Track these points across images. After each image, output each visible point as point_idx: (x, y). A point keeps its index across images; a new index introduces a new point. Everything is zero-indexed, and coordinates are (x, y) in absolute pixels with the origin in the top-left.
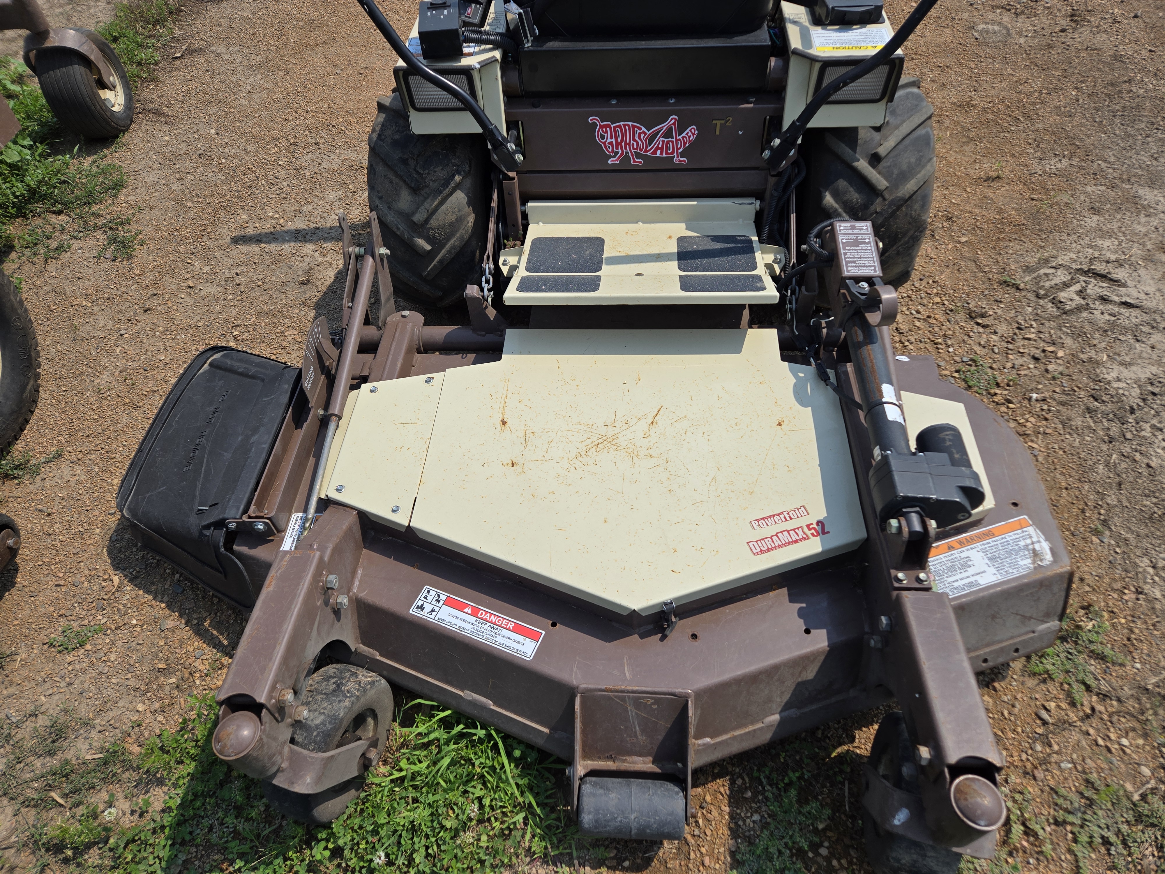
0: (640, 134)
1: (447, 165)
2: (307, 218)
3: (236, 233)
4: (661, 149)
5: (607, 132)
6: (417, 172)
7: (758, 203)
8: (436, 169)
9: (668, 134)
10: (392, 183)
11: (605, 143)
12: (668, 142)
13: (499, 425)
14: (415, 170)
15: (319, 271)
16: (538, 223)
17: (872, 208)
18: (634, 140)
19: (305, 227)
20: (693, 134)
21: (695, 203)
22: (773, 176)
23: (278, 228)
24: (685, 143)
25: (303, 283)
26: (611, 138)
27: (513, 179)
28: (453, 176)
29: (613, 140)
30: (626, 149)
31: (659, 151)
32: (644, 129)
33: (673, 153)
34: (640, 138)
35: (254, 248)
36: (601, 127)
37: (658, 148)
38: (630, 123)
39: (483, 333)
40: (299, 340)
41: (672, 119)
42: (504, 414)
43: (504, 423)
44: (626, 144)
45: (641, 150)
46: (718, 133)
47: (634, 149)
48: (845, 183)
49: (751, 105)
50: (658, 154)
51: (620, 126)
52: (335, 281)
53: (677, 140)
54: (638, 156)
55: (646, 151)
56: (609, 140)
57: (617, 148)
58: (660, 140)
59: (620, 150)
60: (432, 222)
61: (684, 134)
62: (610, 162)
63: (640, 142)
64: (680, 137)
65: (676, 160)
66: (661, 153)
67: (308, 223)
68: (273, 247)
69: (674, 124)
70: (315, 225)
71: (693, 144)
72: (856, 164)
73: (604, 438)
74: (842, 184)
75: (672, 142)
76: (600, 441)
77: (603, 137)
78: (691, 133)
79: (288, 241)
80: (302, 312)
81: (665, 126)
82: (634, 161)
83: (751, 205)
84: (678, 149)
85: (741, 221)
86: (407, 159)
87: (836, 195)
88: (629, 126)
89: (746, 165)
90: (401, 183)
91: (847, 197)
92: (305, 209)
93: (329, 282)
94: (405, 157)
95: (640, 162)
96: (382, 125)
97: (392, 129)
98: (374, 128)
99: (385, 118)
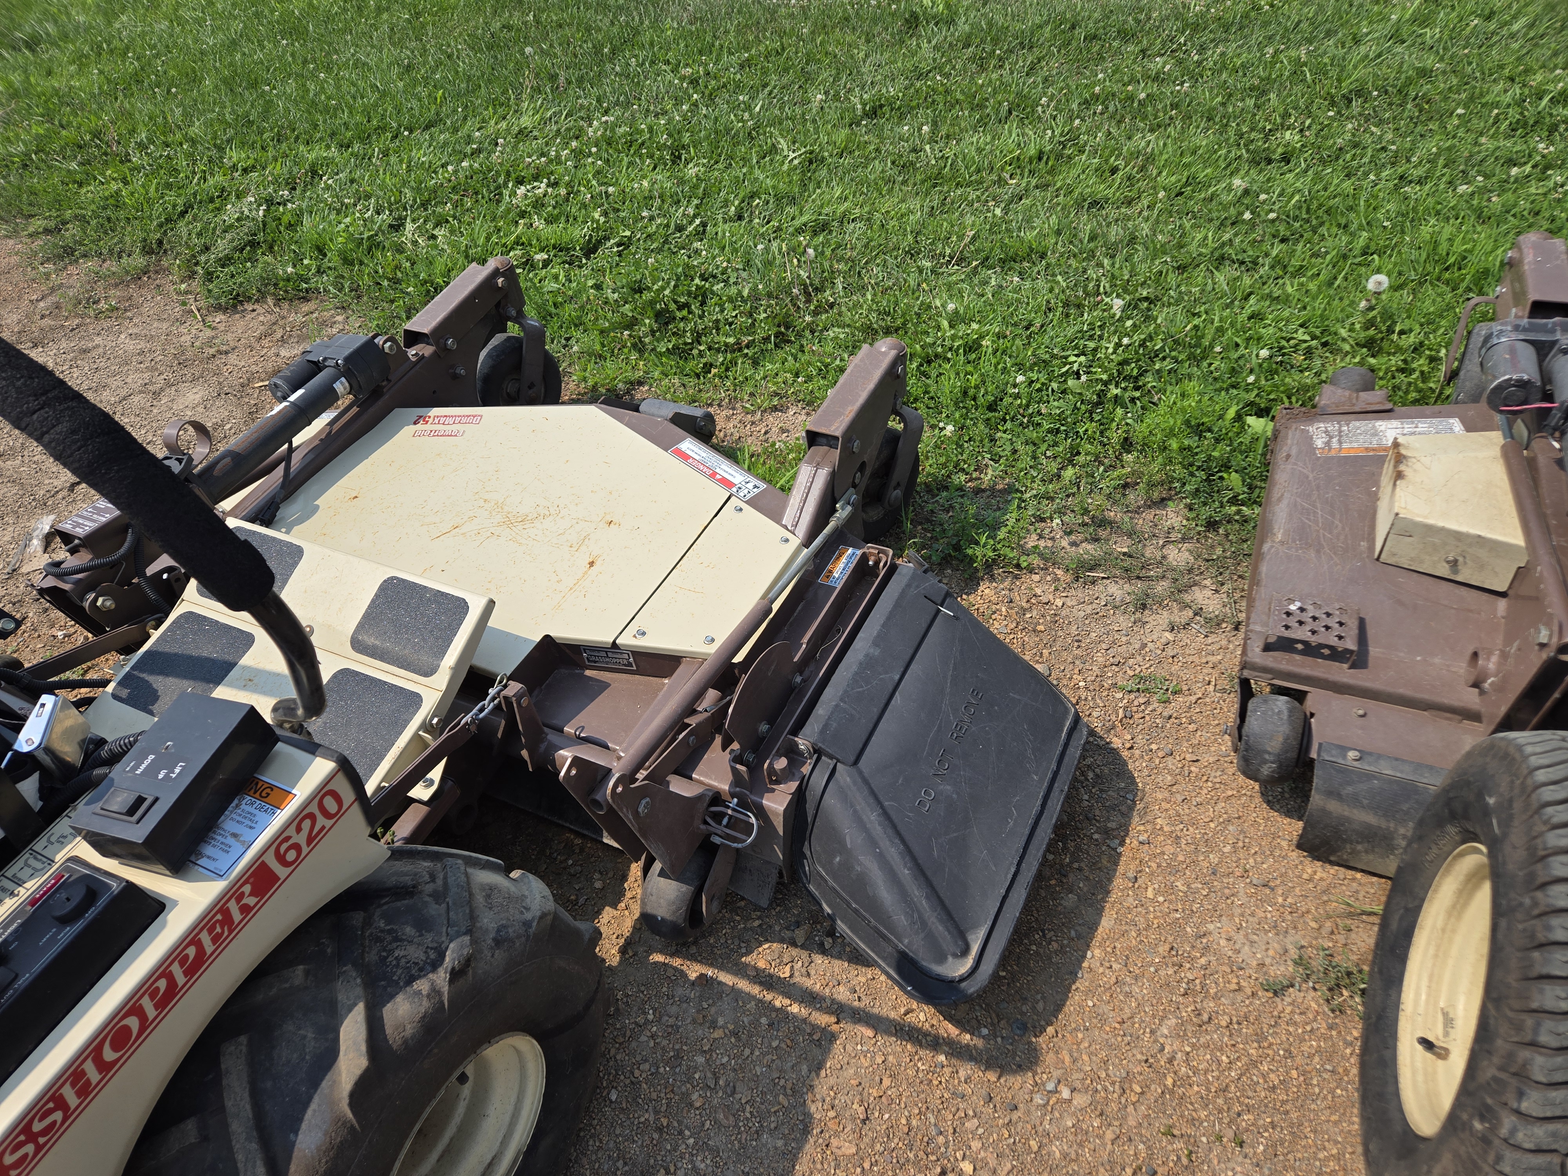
13: (597, 564)
42: (586, 573)
96: (411, 980)
97: (402, 953)
98: (428, 996)
99: (392, 997)
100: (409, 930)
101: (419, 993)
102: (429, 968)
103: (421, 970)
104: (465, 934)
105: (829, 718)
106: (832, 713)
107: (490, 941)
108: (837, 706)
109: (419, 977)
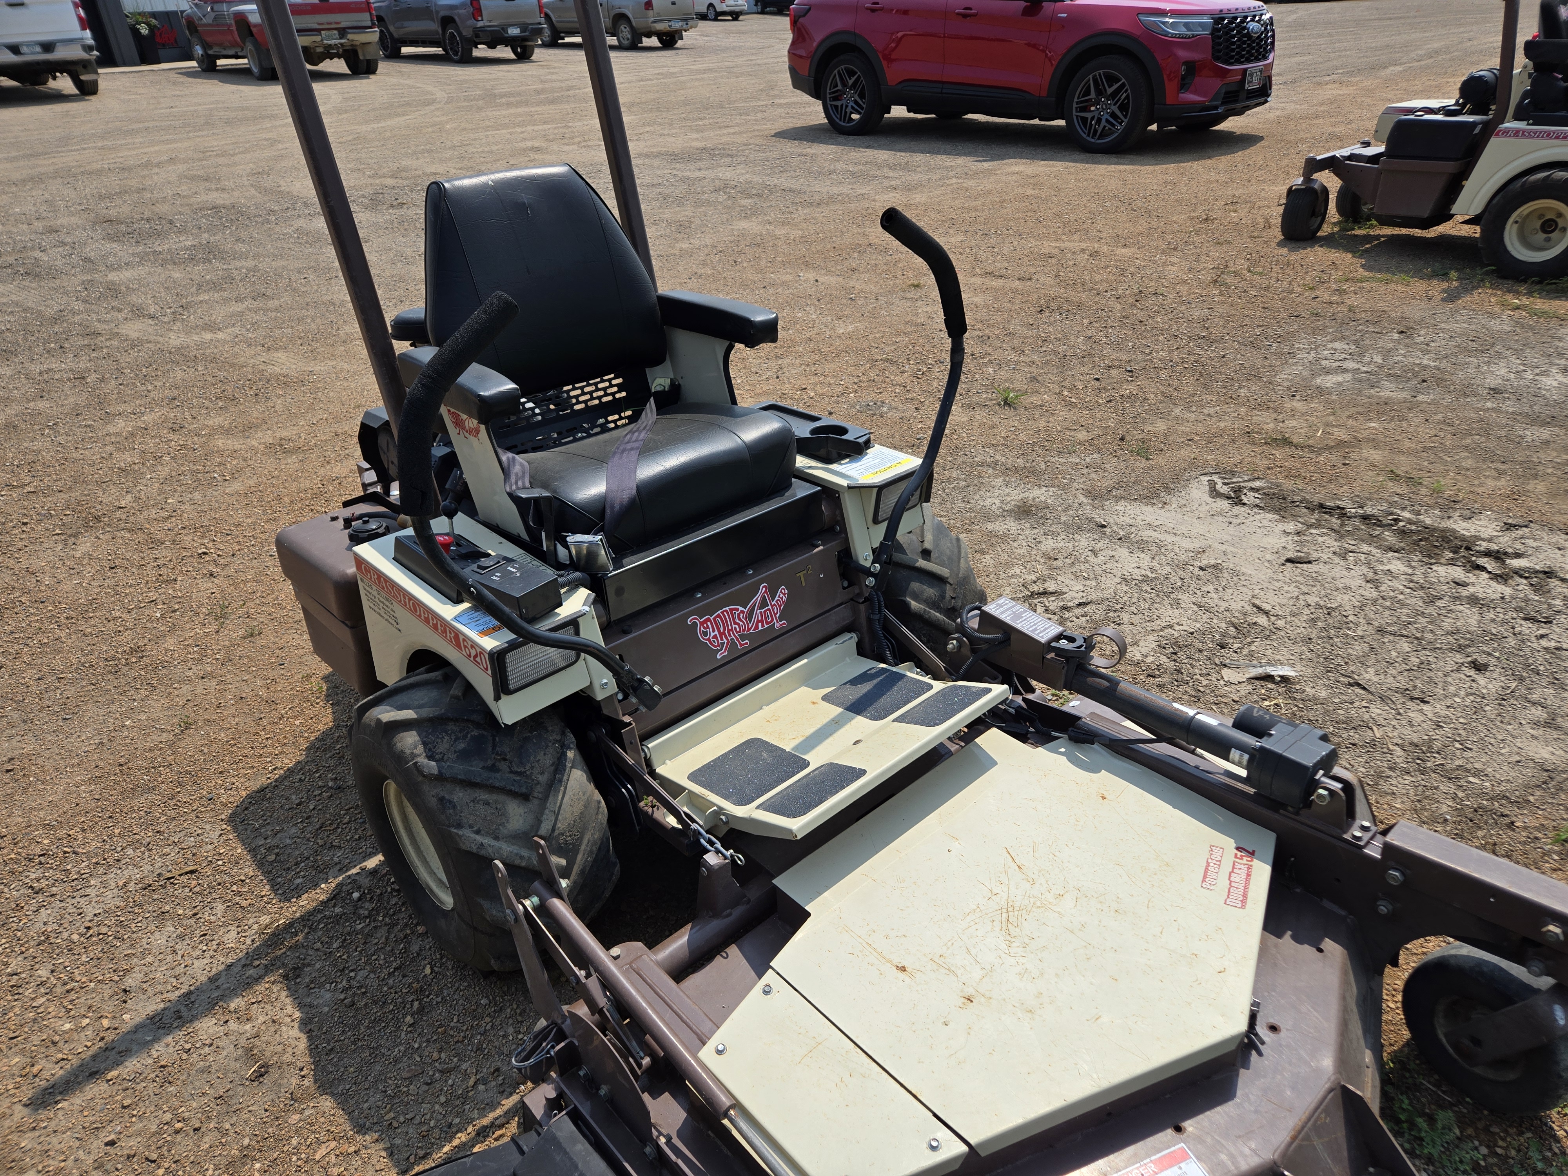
0: (739, 614)
1: (547, 746)
2: (150, 992)
3: (27, 1093)
4: (762, 621)
5: (708, 627)
6: (516, 773)
7: (854, 635)
8: (538, 758)
9: (764, 604)
10: (487, 803)
11: (709, 639)
12: (765, 611)
13: (901, 975)
14: (511, 772)
15: (268, 1043)
16: (664, 763)
17: (948, 596)
18: (736, 623)
19: (162, 1005)
20: (784, 594)
21: (805, 661)
22: (863, 603)
23: (110, 1036)
24: (780, 606)
25: (260, 1075)
26: (714, 631)
27: (630, 724)
28: (564, 754)
29: (716, 632)
30: (730, 636)
31: (760, 624)
32: (741, 608)
33: (772, 620)
34: (740, 619)
35: (96, 1090)
36: (702, 624)
37: (758, 621)
38: (727, 608)
39: (728, 911)
40: (352, 1149)
41: (762, 589)
42: (889, 961)
43: (903, 969)
44: (729, 631)
45: (744, 631)
46: (804, 584)
47: (737, 632)
48: (918, 584)
49: (821, 548)
50: (760, 628)
51: (719, 616)
52: (310, 1038)
53: (772, 606)
54: (743, 637)
55: (749, 629)
56: (712, 634)
57: (722, 639)
58: (758, 613)
59: (725, 640)
60: (559, 825)
61: (777, 598)
62: (719, 657)
63: (741, 623)
64: (774, 602)
65: (777, 626)
66: (763, 626)
67: (159, 999)
68: (132, 1065)
69: (766, 592)
70: (178, 993)
71: (787, 604)
72: (917, 565)
73: (1004, 910)
74: (915, 586)
75: (769, 610)
76: (1004, 915)
77: (705, 634)
78: (782, 594)
79: (156, 1040)
80: (307, 1113)
81: (758, 598)
82: (741, 645)
83: (849, 641)
84: (775, 614)
85: (847, 659)
86: (494, 765)
87: (916, 598)
88: (726, 611)
89: (836, 604)
90: (502, 798)
91: (925, 595)
92: (130, 982)
93: (303, 1044)
94: (490, 763)
95: (746, 644)
96: (425, 744)
97: (445, 741)
98: (412, 753)
99: (419, 735)
100: (462, 746)
101: (415, 748)
102: (430, 754)
103: (430, 750)
104: (439, 771)
105: (566, 1153)
106: (571, 1159)
107: (442, 794)
108: (576, 1167)
109: (425, 748)
